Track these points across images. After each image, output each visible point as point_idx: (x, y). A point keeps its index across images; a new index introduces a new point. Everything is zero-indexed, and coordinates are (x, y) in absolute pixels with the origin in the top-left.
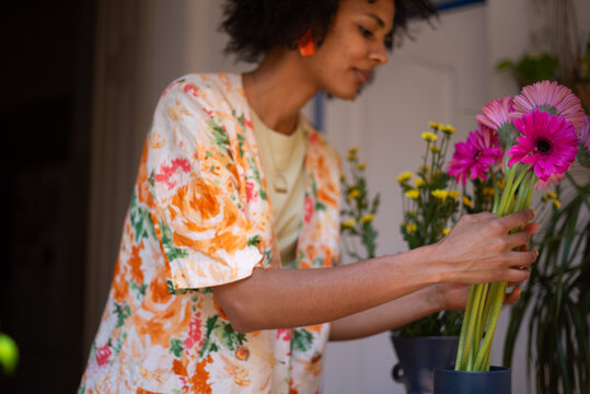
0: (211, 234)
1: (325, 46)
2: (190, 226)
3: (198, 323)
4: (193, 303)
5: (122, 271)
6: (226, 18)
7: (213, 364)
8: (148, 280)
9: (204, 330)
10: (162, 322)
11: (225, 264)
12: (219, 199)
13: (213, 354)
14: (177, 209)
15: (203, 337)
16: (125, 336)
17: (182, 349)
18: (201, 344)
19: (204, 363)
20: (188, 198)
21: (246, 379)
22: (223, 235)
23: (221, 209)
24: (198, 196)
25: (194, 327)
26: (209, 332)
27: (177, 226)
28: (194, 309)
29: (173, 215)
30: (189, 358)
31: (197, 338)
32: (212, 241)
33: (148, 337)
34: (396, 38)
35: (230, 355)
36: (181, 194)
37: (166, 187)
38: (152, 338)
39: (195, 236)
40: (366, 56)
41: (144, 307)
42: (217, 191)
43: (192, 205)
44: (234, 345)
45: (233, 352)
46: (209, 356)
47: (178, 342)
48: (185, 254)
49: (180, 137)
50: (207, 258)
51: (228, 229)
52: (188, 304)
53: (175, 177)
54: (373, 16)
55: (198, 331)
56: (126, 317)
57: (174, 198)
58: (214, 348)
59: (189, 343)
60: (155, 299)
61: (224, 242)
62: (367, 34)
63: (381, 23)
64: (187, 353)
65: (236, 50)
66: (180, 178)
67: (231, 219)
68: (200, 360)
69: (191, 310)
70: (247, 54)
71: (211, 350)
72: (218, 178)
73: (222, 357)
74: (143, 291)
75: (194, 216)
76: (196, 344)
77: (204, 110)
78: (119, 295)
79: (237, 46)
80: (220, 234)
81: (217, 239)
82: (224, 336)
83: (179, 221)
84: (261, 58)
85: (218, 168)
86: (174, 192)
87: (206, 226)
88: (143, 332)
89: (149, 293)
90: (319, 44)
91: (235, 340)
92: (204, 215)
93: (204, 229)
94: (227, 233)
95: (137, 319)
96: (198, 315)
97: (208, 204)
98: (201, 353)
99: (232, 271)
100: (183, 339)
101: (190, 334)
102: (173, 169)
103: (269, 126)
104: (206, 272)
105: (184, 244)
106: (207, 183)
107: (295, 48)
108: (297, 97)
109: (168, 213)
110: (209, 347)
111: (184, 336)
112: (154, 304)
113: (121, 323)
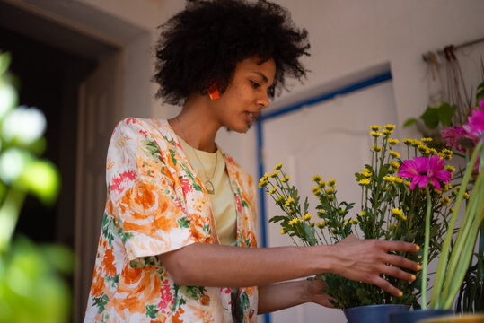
0: (151, 219)
1: (225, 93)
2: (136, 216)
3: (167, 288)
4: (160, 275)
5: (98, 271)
6: (157, 72)
7: (185, 313)
8: (119, 271)
9: (172, 292)
10: (136, 296)
11: (161, 239)
12: (154, 193)
13: (183, 306)
14: (125, 205)
15: (173, 297)
16: (107, 317)
17: (157, 311)
18: (172, 303)
19: (177, 315)
20: (133, 196)
21: (211, 319)
22: (160, 219)
23: (156, 200)
24: (140, 195)
25: (165, 292)
26: (176, 292)
27: (126, 217)
28: (162, 279)
29: (123, 210)
30: (166, 315)
31: (169, 299)
32: (152, 224)
33: (126, 310)
34: (277, 90)
35: (197, 304)
36: (128, 195)
37: (117, 192)
38: (130, 310)
39: (140, 222)
40: (255, 102)
41: (119, 291)
42: (153, 187)
43: (136, 201)
44: (198, 295)
45: (199, 301)
46: (180, 309)
47: (152, 307)
48: (131, 235)
49: (127, 157)
50: (149, 237)
51: (162, 215)
52: (156, 277)
53: (123, 184)
54: (260, 74)
55: (168, 293)
56: (105, 303)
57: (123, 198)
58: (183, 302)
59: (162, 305)
60: (127, 282)
61: (160, 224)
62: (256, 86)
63: (265, 79)
64: (163, 311)
65: (164, 95)
66: (128, 184)
67: (164, 207)
68: (174, 314)
69: (159, 280)
70: (171, 98)
71: (180, 304)
72: (154, 179)
73: (190, 306)
74: (117, 280)
75: (139, 208)
76: (169, 304)
77: (141, 131)
78: (97, 290)
79: (164, 92)
80: (157, 218)
81: (155, 222)
82: (188, 291)
83: (128, 213)
84: (182, 101)
85: (153, 172)
86: (123, 194)
87: (147, 214)
88: (122, 308)
89: (122, 279)
90: (222, 92)
91: (198, 292)
92: (145, 207)
93: (146, 217)
94: (162, 217)
95: (115, 301)
96: (166, 282)
97: (147, 199)
98: (173, 309)
99: (166, 244)
100: (156, 304)
101: (162, 297)
102: (121, 180)
103: (194, 147)
104: (147, 246)
105: (131, 229)
106: (145, 183)
107: (206, 94)
108: (209, 129)
109: (120, 209)
110: (179, 302)
111: (158, 300)
112: (128, 286)
113: (102, 309)
